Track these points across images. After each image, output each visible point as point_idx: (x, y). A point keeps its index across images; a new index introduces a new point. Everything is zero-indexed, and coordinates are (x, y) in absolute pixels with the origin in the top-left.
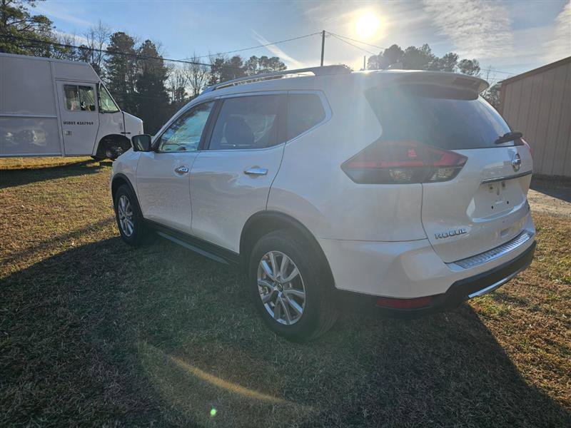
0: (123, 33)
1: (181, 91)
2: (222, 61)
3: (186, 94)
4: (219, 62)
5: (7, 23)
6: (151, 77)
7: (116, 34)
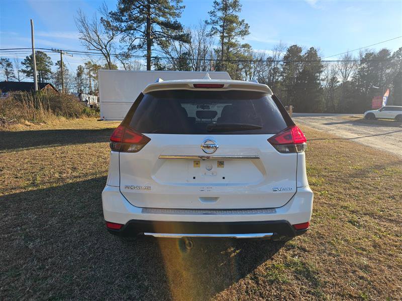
0: (296, 46)
1: (334, 80)
2: (371, 54)
3: (338, 82)
4: (368, 55)
5: (230, 50)
6: (307, 73)
7: (291, 47)
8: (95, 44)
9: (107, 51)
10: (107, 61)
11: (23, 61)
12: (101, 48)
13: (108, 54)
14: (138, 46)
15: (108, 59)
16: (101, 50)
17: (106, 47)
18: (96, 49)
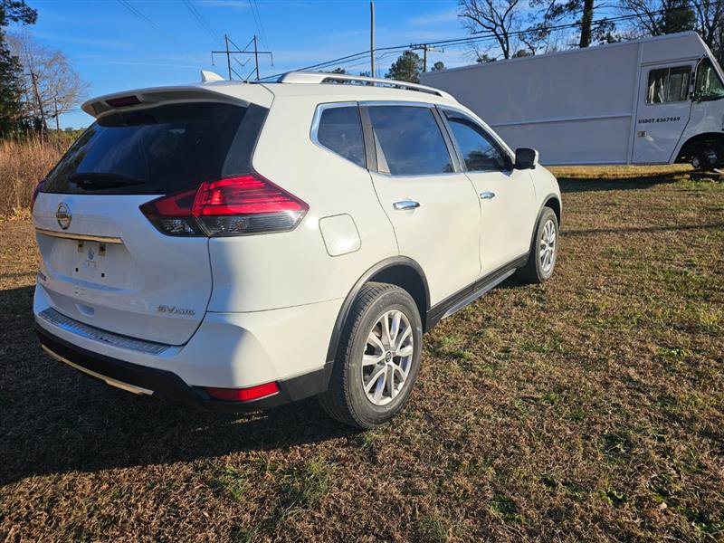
8: (484, 22)
9: (504, 30)
10: (503, 48)
11: (388, 72)
12: (494, 26)
13: (505, 34)
14: (567, 5)
15: (505, 45)
16: (494, 30)
17: (502, 21)
18: (485, 29)
